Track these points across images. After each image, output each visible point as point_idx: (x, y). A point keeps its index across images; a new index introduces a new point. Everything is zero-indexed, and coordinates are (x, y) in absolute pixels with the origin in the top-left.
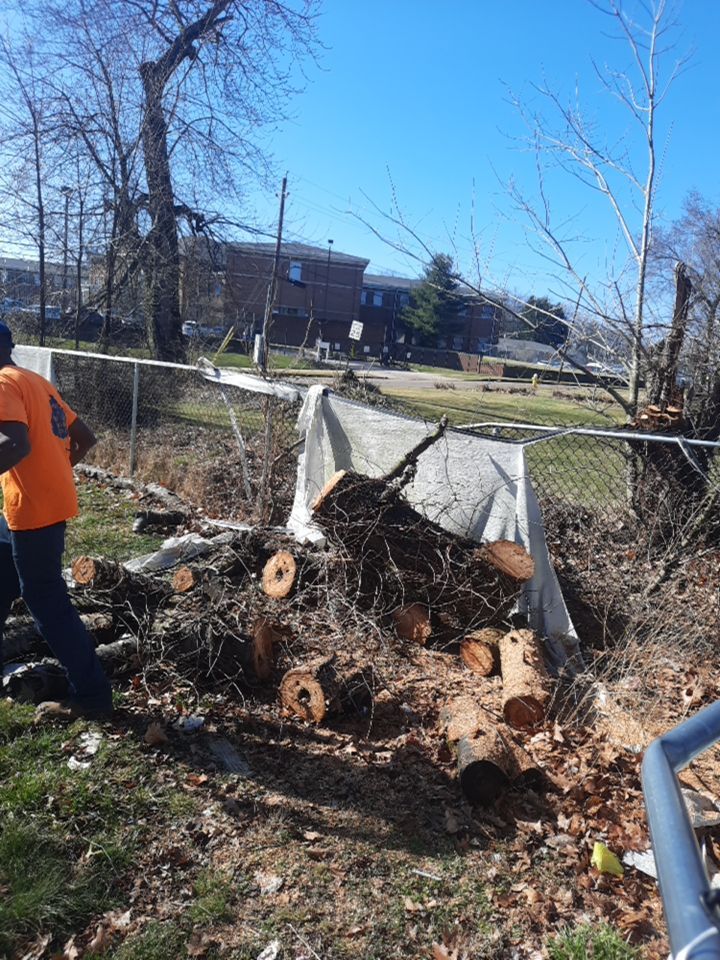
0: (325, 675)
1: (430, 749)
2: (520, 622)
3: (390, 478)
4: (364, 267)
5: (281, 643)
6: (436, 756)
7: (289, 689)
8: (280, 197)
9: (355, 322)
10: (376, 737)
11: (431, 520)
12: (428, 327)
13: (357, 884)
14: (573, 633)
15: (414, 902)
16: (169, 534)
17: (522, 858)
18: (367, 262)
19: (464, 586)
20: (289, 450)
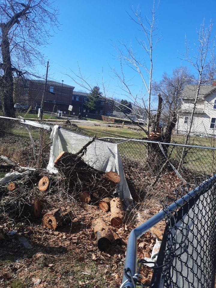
0: (57, 215)
1: (89, 235)
2: (116, 195)
3: (78, 153)
4: (73, 89)
5: (43, 205)
6: (90, 237)
7: (46, 219)
8: (47, 67)
9: (70, 106)
10: (72, 233)
11: (91, 166)
12: (92, 108)
13: (64, 279)
14: (131, 198)
15: (82, 282)
16: (8, 172)
17: (114, 266)
18: (74, 88)
19: (100, 186)
20: (48, 145)
